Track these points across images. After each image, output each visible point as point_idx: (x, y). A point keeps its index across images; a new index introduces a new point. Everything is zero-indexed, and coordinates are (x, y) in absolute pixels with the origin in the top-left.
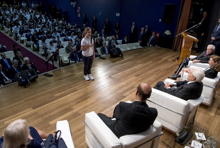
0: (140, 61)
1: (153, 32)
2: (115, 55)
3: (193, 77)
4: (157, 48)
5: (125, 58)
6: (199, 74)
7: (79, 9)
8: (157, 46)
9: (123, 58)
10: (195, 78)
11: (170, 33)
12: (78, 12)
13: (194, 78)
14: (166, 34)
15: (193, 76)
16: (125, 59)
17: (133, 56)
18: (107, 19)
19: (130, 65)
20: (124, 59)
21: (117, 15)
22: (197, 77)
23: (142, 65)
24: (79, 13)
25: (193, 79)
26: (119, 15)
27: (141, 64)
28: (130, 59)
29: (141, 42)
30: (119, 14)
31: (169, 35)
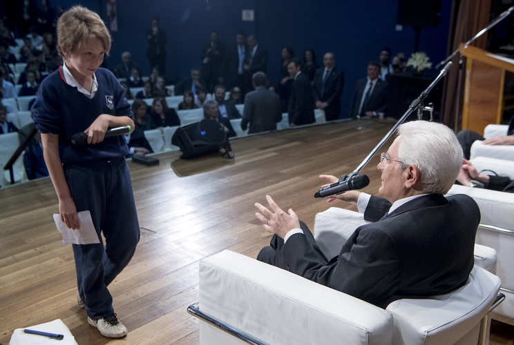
0: (295, 168)
1: (370, 67)
2: (196, 146)
3: (406, 174)
4: (381, 123)
5: (239, 160)
6: (431, 148)
7: (113, 4)
8: (385, 116)
9: (230, 158)
10: (414, 172)
11: (429, 61)
12: (109, 14)
13: (410, 177)
14: (412, 66)
15: (404, 169)
16: (237, 164)
17: (275, 151)
18: (213, 34)
19: (249, 181)
20: (233, 163)
21: (244, 18)
22: (425, 165)
23: (298, 181)
24: (113, 15)
25: (408, 184)
26: (252, 18)
27: (296, 178)
28: (258, 161)
29: (325, 104)
30: (252, 13)
31: (426, 69)
